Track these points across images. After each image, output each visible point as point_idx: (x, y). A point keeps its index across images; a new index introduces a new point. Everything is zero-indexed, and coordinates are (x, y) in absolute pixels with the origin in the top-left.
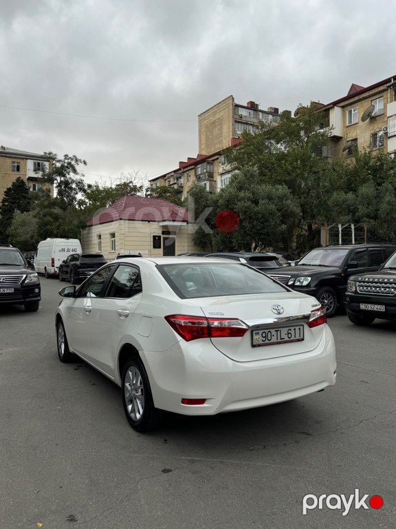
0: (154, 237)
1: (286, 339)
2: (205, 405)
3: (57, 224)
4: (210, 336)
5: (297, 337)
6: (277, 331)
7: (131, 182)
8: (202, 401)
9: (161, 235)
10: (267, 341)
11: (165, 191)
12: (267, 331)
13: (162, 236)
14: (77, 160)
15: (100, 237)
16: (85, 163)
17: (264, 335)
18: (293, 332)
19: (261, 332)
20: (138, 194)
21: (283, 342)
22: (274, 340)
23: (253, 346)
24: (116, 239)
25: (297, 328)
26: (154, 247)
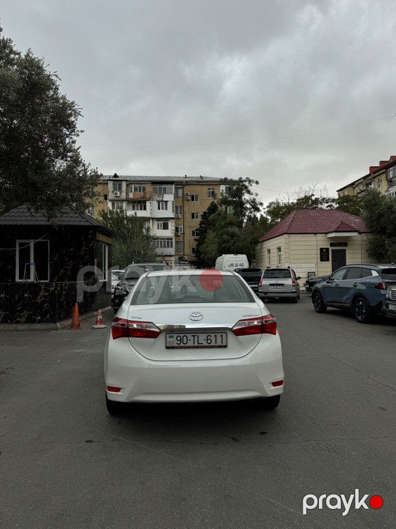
0: (321, 250)
1: (205, 343)
2: (119, 393)
3: (233, 241)
4: (128, 335)
5: (219, 343)
6: (194, 336)
7: (313, 195)
8: (118, 390)
9: (329, 247)
10: (182, 345)
11: (346, 201)
12: (182, 335)
13: (331, 249)
14: (250, 181)
15: (269, 251)
16: (257, 183)
17: (179, 338)
18: (213, 338)
19: (175, 336)
20: (320, 206)
21: (200, 347)
22: (190, 343)
23: (167, 348)
24: (282, 253)
25: (218, 335)
26: (322, 260)
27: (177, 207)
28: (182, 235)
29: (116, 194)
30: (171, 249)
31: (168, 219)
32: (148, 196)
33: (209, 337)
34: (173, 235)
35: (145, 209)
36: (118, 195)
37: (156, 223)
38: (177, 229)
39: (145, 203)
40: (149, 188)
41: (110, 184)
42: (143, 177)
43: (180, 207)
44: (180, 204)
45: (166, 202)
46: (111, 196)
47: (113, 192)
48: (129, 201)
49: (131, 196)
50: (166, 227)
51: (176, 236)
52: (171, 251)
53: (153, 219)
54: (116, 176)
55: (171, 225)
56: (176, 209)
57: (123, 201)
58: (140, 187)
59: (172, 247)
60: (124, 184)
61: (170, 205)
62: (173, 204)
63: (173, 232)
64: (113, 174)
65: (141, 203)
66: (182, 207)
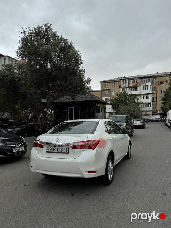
1: (60, 151)
5: (65, 152)
6: (56, 148)
10: (52, 151)
17: (51, 148)
22: (55, 151)
23: (47, 152)
25: (65, 148)
27: (153, 88)
28: (156, 101)
29: (124, 85)
30: (150, 108)
31: (148, 94)
32: (138, 84)
33: (62, 149)
34: (151, 101)
35: (137, 90)
36: (125, 85)
37: (142, 96)
38: (153, 98)
39: (137, 87)
40: (139, 81)
41: (122, 81)
42: (137, 76)
43: (155, 88)
44: (154, 86)
45: (147, 86)
46: (122, 86)
47: (123, 84)
48: (130, 87)
49: (131, 85)
50: (147, 98)
51: (153, 101)
52: (150, 109)
53: (141, 94)
54: (124, 77)
55: (150, 97)
56: (152, 89)
57: (127, 88)
58: (135, 81)
59: (150, 107)
60: (127, 80)
61: (149, 87)
62: (151, 87)
63: (151, 100)
64: (123, 77)
65: (135, 88)
66: (156, 88)
